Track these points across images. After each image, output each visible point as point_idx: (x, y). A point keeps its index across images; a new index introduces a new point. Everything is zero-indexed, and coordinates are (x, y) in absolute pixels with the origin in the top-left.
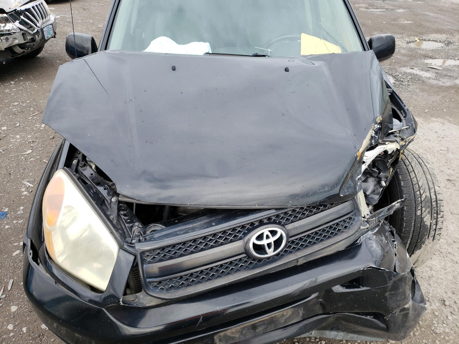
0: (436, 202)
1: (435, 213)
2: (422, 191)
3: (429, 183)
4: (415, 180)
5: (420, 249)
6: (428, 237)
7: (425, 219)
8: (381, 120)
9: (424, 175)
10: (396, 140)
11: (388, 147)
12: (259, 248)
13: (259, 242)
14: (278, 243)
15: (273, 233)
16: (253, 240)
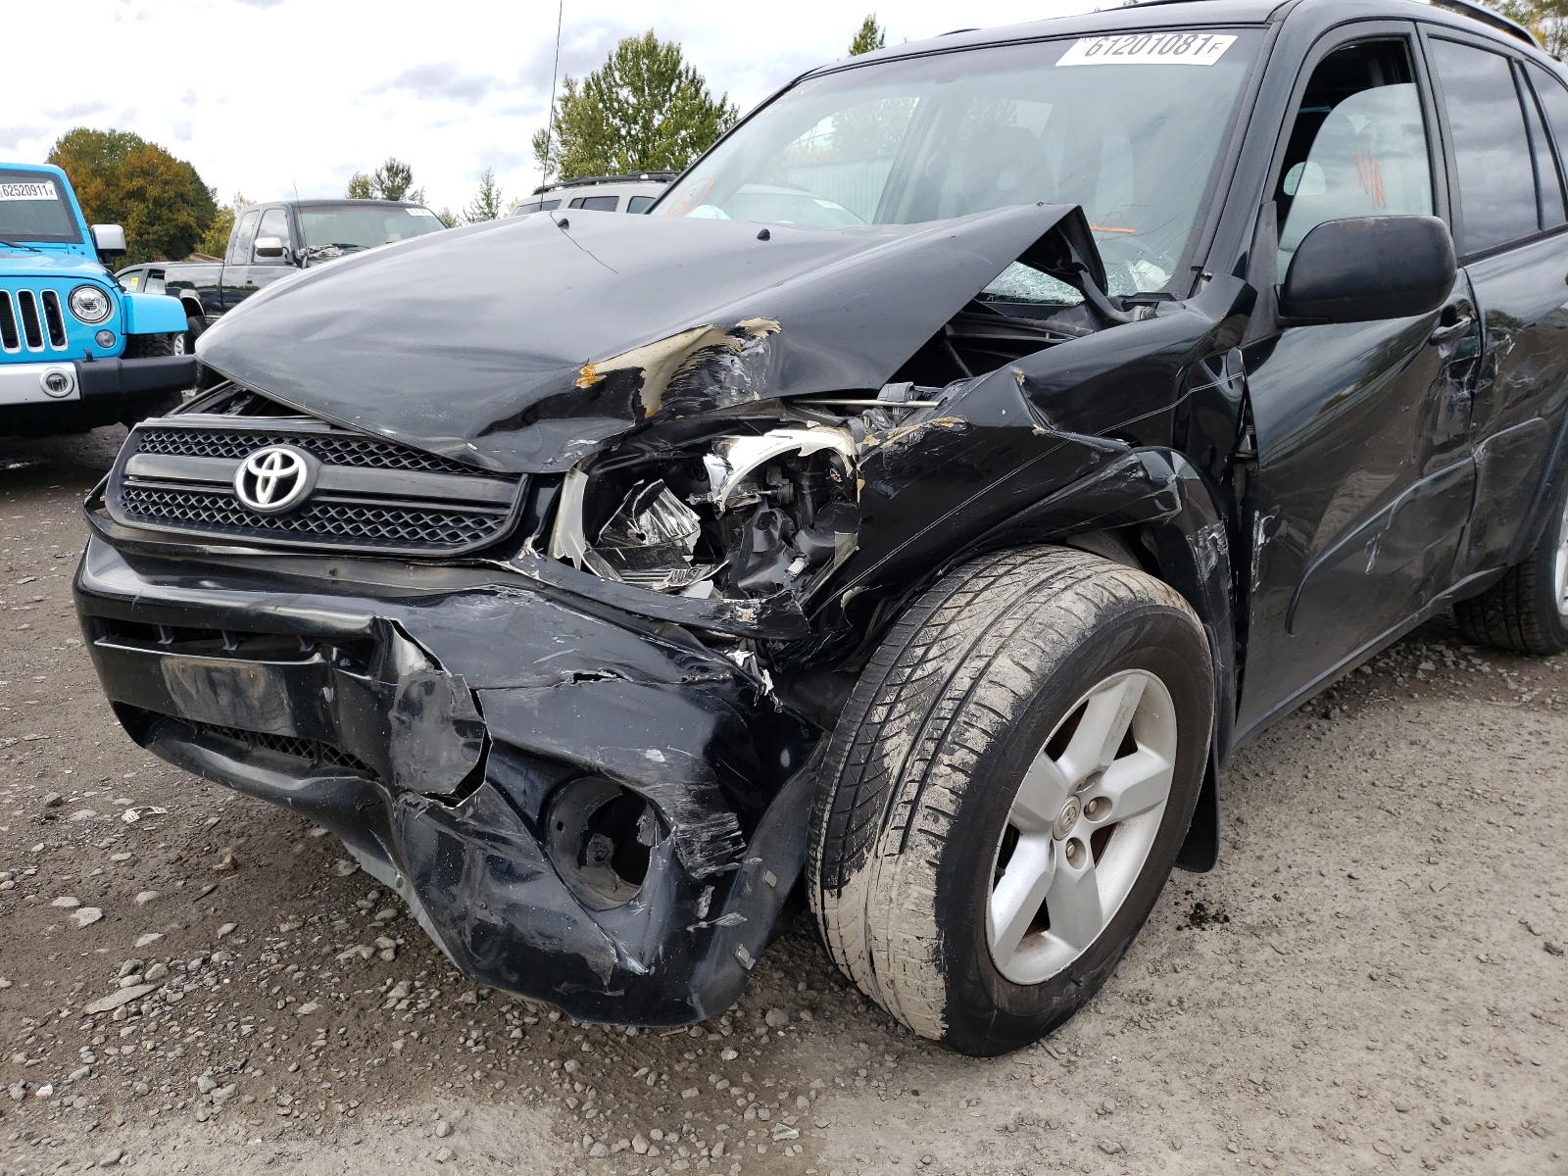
0: (958, 702)
1: (930, 739)
2: (934, 652)
3: (988, 637)
4: (949, 614)
5: (860, 867)
6: (885, 822)
7: (889, 745)
8: (770, 332)
9: (997, 613)
10: (844, 425)
11: (811, 438)
12: (250, 480)
13: (255, 470)
14: (285, 485)
15: (287, 462)
16: (250, 462)
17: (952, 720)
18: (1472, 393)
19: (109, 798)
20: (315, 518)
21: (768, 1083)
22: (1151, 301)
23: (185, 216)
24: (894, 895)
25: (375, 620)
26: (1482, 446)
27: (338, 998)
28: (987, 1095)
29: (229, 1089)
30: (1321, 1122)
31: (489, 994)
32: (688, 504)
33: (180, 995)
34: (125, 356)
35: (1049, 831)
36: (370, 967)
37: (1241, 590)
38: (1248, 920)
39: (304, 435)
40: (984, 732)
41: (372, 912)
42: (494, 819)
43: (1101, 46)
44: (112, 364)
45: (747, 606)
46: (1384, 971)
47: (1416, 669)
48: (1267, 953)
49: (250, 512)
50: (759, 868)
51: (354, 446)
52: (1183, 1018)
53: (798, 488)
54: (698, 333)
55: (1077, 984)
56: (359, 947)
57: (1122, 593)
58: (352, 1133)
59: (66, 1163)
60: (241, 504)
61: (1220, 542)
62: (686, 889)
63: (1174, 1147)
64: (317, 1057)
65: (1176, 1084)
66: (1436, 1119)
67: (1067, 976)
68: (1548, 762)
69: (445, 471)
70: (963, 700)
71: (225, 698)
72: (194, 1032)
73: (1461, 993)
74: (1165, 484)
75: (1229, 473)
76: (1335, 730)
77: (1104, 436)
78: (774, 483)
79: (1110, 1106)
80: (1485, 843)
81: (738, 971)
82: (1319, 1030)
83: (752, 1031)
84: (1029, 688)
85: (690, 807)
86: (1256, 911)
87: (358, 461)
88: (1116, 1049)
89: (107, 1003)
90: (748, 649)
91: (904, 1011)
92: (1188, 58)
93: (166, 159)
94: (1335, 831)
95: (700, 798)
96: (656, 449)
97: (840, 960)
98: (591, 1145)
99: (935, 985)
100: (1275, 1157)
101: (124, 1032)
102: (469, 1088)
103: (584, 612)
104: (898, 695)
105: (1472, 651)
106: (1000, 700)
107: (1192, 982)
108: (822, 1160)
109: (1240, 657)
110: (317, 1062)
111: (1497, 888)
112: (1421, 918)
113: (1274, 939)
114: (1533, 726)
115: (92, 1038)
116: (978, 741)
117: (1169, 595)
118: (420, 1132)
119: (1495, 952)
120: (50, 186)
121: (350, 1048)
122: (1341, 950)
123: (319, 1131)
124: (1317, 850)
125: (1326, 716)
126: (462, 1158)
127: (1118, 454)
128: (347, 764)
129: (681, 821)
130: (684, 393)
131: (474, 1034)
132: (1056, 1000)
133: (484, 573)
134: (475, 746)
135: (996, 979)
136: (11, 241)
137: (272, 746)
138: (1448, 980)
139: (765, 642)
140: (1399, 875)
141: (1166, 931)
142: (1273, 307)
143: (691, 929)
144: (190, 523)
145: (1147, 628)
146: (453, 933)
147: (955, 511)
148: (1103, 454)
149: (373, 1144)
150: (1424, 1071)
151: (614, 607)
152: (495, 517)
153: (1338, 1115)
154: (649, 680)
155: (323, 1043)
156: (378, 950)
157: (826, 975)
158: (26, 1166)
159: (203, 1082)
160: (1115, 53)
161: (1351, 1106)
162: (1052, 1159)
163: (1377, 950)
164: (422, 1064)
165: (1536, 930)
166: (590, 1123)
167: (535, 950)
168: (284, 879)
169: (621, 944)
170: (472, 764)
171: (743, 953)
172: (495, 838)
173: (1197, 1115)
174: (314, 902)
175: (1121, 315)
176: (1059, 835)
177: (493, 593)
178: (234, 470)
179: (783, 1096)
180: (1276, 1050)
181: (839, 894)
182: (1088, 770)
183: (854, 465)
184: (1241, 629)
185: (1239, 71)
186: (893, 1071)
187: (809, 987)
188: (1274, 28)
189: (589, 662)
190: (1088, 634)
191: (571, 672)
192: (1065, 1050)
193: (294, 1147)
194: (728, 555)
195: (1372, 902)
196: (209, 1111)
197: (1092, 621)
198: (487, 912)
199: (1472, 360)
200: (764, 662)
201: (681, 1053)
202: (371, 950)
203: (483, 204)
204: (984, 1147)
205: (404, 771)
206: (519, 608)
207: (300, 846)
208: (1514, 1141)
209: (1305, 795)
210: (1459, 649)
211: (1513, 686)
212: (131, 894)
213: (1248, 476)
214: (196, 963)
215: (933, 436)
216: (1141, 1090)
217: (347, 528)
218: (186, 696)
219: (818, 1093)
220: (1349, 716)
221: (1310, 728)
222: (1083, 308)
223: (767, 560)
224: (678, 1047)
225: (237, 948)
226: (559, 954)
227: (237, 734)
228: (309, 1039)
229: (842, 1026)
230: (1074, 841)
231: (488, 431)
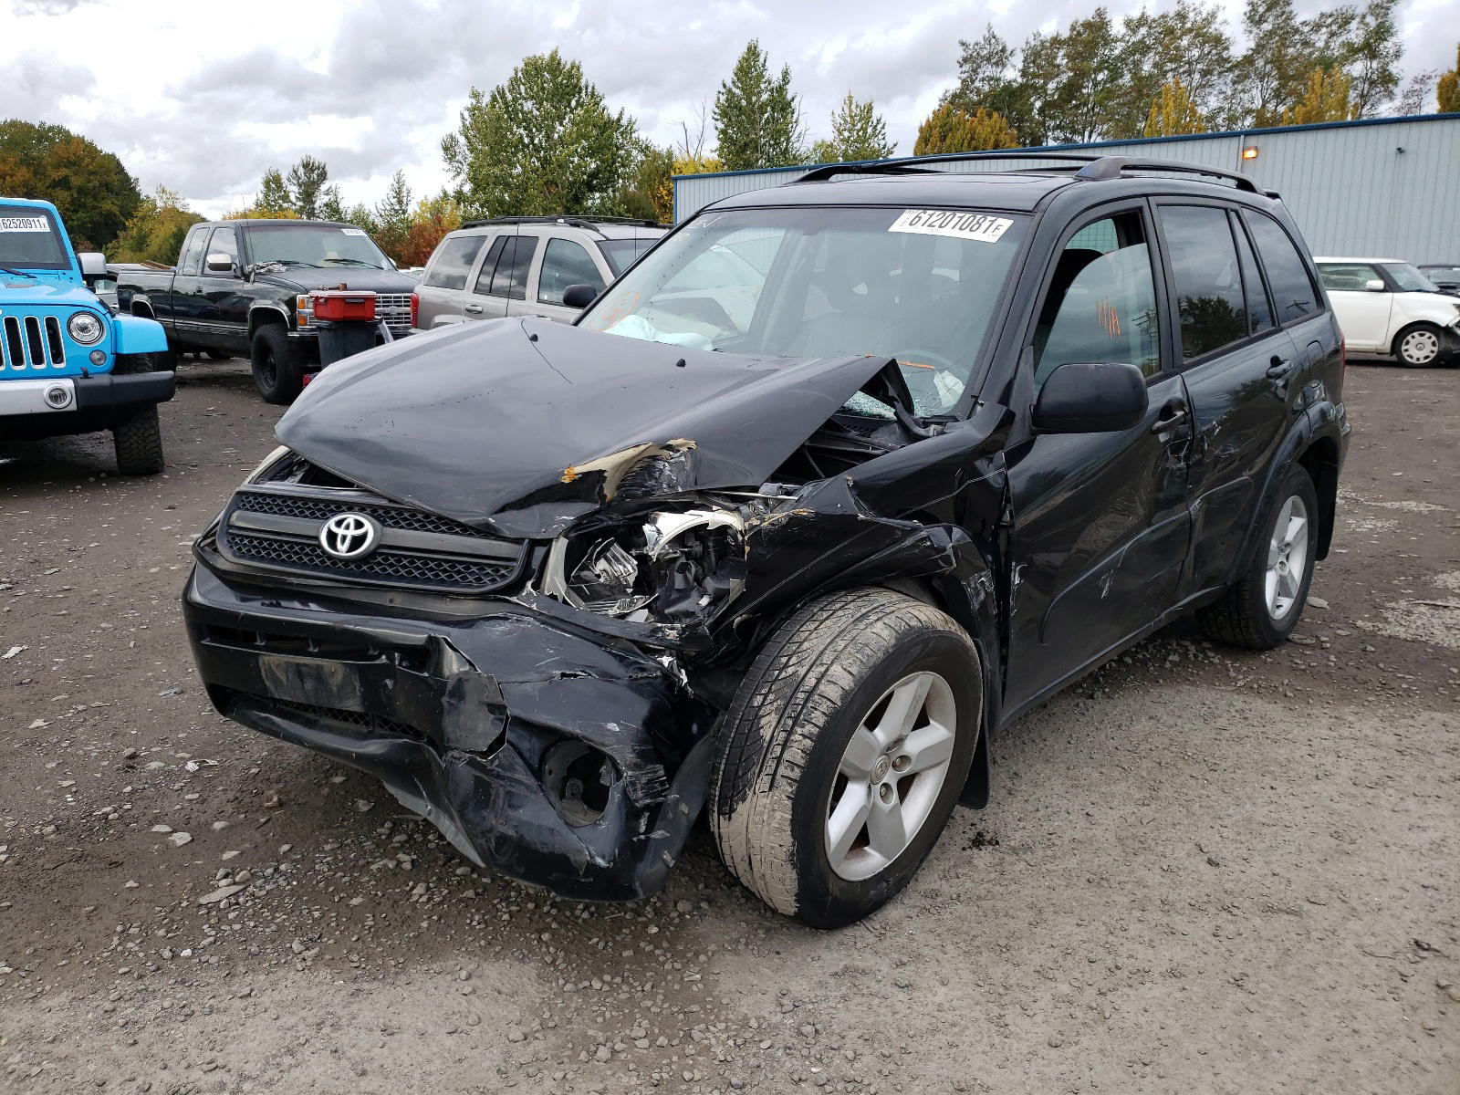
0: (808, 694)
1: (789, 717)
2: (794, 660)
3: (827, 652)
4: (804, 635)
5: (744, 800)
6: (760, 771)
7: (763, 721)
8: (689, 448)
9: (833, 636)
10: (737, 509)
11: (716, 517)
12: (332, 537)
13: (335, 529)
14: (358, 542)
15: (359, 525)
16: (331, 523)
17: (804, 706)
18: (1188, 465)
19: (172, 753)
20: (379, 564)
21: (680, 948)
22: (943, 421)
23: (108, 205)
24: (765, 818)
25: (430, 637)
26: (1198, 501)
27: (376, 895)
28: (825, 954)
29: (316, 950)
30: (1039, 968)
31: (484, 892)
32: (631, 555)
33: (264, 893)
34: (114, 372)
35: (869, 779)
36: (395, 875)
37: (1004, 613)
38: (1012, 843)
39: (370, 506)
40: (824, 713)
41: (390, 836)
42: (511, 768)
43: (920, 218)
44: (105, 380)
45: (672, 629)
46: (1098, 876)
47: (1165, 659)
48: (1022, 865)
49: (330, 557)
50: (677, 802)
51: (406, 515)
52: (959, 906)
53: (705, 547)
54: (642, 447)
55: (888, 882)
56: (385, 861)
57: (914, 623)
58: (403, 978)
59: (214, 997)
60: (324, 551)
61: (987, 584)
62: (631, 814)
63: (943, 984)
64: (370, 932)
65: (949, 947)
66: (1112, 966)
67: (880, 877)
68: (1243, 733)
69: (471, 535)
70: (811, 693)
71: (309, 685)
72: (280, 917)
73: (1146, 890)
74: (944, 550)
75: (996, 536)
76: (1097, 707)
77: (902, 518)
78: (690, 544)
79: (905, 959)
80: (1185, 790)
81: (663, 868)
82: (1048, 914)
83: (668, 915)
84: (852, 685)
85: (635, 760)
86: (1017, 838)
87: (410, 526)
88: (911, 927)
89: (213, 897)
90: (671, 655)
91: (771, 896)
92: (978, 236)
93: (91, 150)
94: (1083, 782)
95: (641, 755)
96: (611, 519)
97: (729, 862)
98: (564, 985)
99: (791, 875)
100: (1006, 989)
101: (231, 916)
102: (477, 951)
103: (565, 631)
104: (770, 689)
105: (1209, 646)
106: (833, 692)
107: (968, 884)
108: (716, 993)
109: (1004, 660)
110: (371, 935)
111: (1186, 822)
112: (1130, 842)
113: (1028, 856)
114: (1239, 705)
115: (209, 920)
116: (819, 719)
117: (947, 623)
118: (449, 978)
119: (1174, 864)
120: (43, 220)
121: (391, 927)
122: (1072, 863)
123: (381, 977)
124: (1067, 796)
125: (1092, 697)
126: (479, 992)
127: (915, 530)
128: (395, 730)
129: (629, 769)
130: (631, 485)
131: (477, 918)
132: (872, 892)
133: (498, 604)
134: (501, 720)
135: (831, 876)
136: (8, 268)
137: (335, 717)
138: (1140, 883)
139: (682, 652)
140: (1121, 813)
141: (955, 851)
142: (1028, 422)
143: (635, 839)
144: (283, 562)
145: (930, 646)
146: (482, 841)
147: (809, 566)
148: (903, 531)
149: (419, 984)
150: (1111, 938)
151: (585, 628)
152: (506, 567)
153: (1050, 965)
154: (607, 676)
155: (372, 923)
156: (399, 863)
157: (718, 879)
158: (187, 999)
159: (296, 946)
160: (930, 226)
161: (1060, 959)
162: (865, 991)
163: (1096, 863)
164: (444, 935)
165: (1205, 850)
166: (562, 972)
167: (537, 851)
168: (319, 814)
169: (591, 848)
170: (498, 732)
171: (667, 856)
172: (510, 779)
173: (960, 965)
174: (344, 830)
175: (921, 431)
176: (875, 781)
177: (506, 619)
178: (319, 530)
179: (689, 955)
180: (1018, 926)
181: (730, 819)
182: (894, 737)
183: (743, 536)
184: (1004, 641)
185: (1013, 248)
186: (763, 940)
187: (706, 887)
188: (1038, 216)
189: (569, 665)
190: (890, 651)
191: (559, 672)
192: (878, 927)
193: (366, 986)
194: (658, 590)
195: (1098, 831)
196: (304, 964)
197: (893, 641)
198: (506, 827)
199: (1186, 442)
200: (681, 663)
201: (620, 928)
202: (395, 863)
203: (394, 201)
204: (821, 984)
205: (452, 736)
206: (524, 629)
207: (327, 789)
208: (1160, 980)
209: (1066, 756)
210: (1200, 644)
211: (1233, 674)
212: (208, 824)
213: (1009, 537)
214: (270, 871)
215: (794, 521)
216: (926, 951)
217: (403, 572)
218: (276, 681)
219: (713, 953)
220: (1109, 697)
221: (1078, 706)
222: (896, 425)
223: (684, 595)
224: (618, 925)
225: (296, 861)
226: (552, 853)
227: (306, 708)
228: (362, 921)
229: (729, 912)
230: (885, 785)
231: (503, 509)
